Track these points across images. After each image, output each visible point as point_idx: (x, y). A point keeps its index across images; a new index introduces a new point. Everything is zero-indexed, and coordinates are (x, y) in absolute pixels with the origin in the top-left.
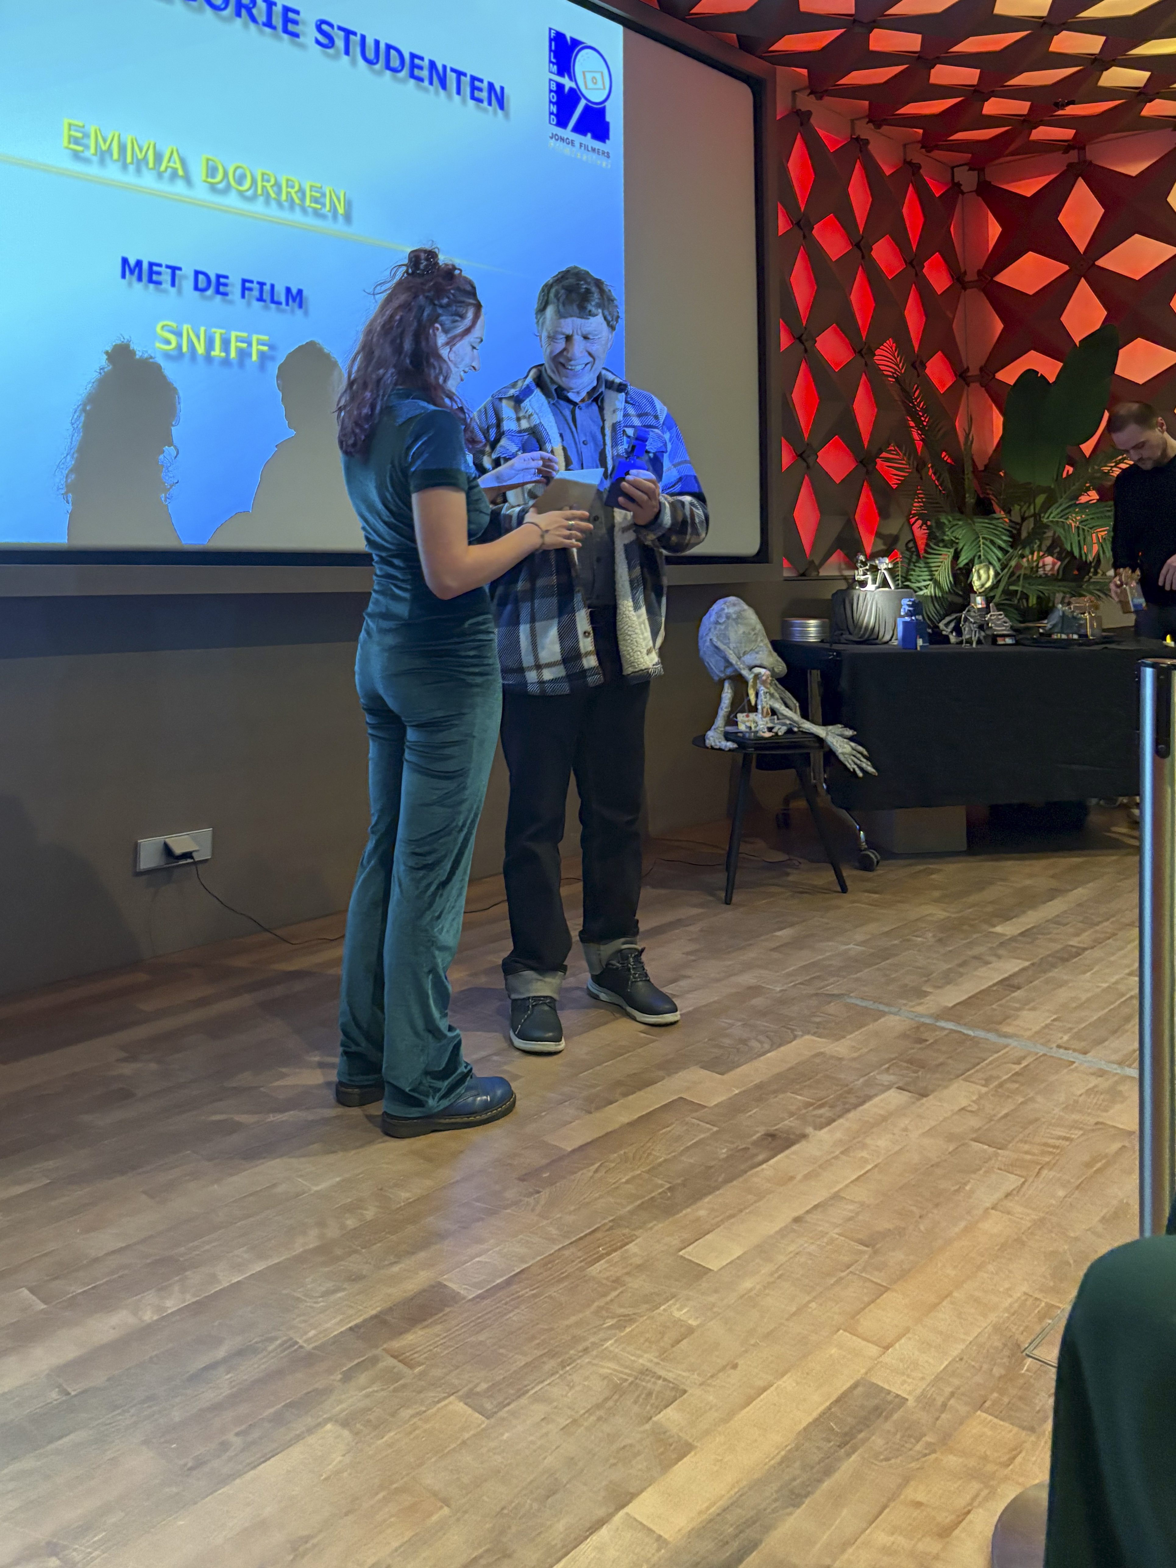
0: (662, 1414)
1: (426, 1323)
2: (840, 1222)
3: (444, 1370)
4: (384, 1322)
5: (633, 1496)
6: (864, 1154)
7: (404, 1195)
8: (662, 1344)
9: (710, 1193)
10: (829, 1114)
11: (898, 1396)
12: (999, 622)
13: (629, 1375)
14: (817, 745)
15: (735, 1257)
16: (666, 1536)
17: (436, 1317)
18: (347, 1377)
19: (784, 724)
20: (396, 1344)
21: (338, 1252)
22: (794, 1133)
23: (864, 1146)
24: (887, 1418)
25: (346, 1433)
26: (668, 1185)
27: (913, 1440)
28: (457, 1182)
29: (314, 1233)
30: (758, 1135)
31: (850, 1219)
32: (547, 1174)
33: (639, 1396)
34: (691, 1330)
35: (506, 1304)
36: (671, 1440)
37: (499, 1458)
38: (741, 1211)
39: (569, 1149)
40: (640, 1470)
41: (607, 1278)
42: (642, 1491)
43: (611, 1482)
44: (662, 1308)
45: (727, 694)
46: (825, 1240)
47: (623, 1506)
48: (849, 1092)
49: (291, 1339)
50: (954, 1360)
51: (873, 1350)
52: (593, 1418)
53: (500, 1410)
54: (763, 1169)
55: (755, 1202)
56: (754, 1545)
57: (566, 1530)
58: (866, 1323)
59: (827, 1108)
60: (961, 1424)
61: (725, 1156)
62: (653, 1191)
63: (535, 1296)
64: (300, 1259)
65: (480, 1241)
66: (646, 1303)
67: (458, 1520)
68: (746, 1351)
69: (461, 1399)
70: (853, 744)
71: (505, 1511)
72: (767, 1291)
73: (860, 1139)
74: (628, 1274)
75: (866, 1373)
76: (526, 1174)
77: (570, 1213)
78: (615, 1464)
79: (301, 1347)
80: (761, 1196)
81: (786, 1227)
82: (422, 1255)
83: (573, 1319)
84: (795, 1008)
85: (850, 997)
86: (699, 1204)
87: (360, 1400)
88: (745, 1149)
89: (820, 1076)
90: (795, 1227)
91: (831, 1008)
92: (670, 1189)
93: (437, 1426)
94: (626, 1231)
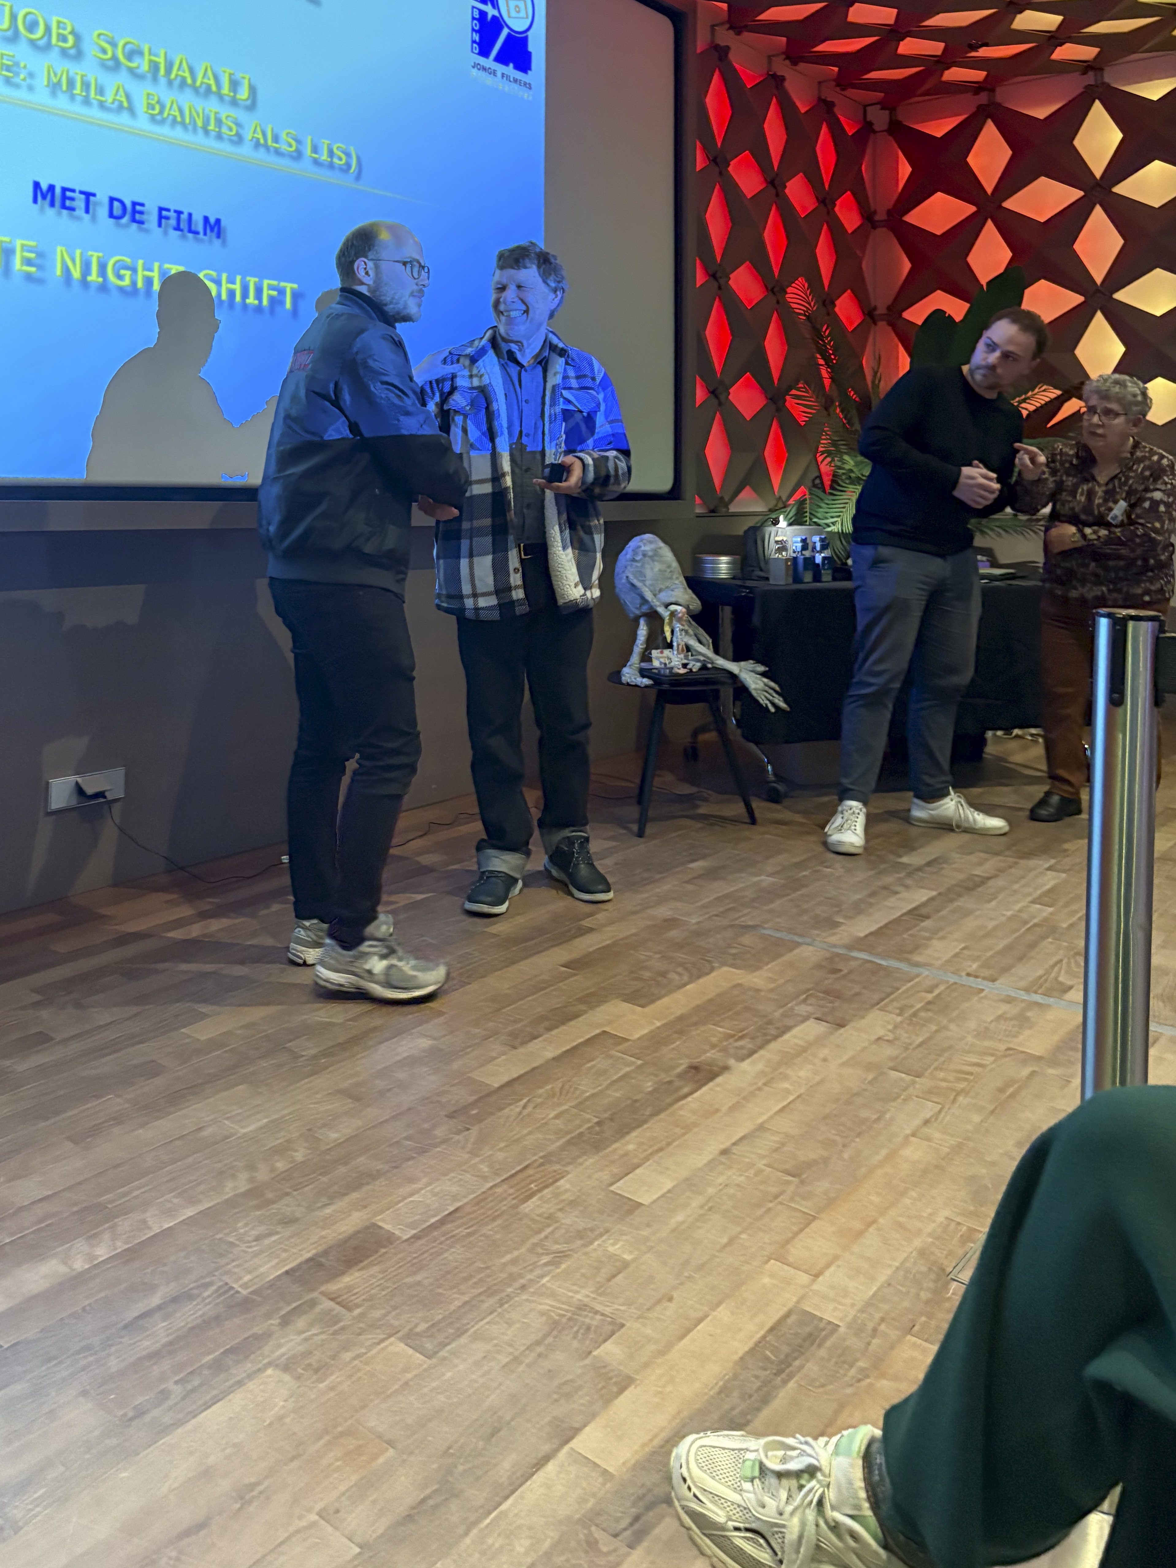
0: (602, 1348)
1: (362, 1265)
2: (766, 1153)
3: (383, 1311)
4: (321, 1265)
5: (576, 1431)
6: (786, 1085)
7: (334, 1135)
8: (598, 1279)
9: (638, 1127)
10: (750, 1046)
11: (830, 1323)
13: (567, 1311)
14: (730, 681)
15: (665, 1190)
16: (611, 1469)
17: (372, 1258)
18: (285, 1321)
19: (698, 661)
20: (333, 1287)
21: (270, 1195)
22: (716, 1065)
23: (786, 1077)
24: (820, 1346)
25: (287, 1377)
26: (596, 1120)
27: (846, 1366)
28: (386, 1121)
29: (243, 1176)
30: (682, 1067)
31: (776, 1150)
32: (474, 1112)
33: (577, 1332)
34: (626, 1265)
35: (441, 1243)
36: (611, 1374)
37: (442, 1398)
38: (669, 1144)
39: (496, 1085)
40: (582, 1405)
41: (540, 1215)
42: (585, 1426)
43: (555, 1418)
44: (596, 1243)
45: (643, 631)
46: (752, 1171)
47: (567, 1442)
48: (770, 1023)
49: (227, 1284)
50: (882, 1286)
51: (804, 1278)
52: (532, 1356)
53: (441, 1350)
54: (689, 1101)
55: (683, 1135)
57: (513, 1467)
58: (796, 1251)
59: (747, 1040)
60: (892, 1347)
61: (650, 1089)
62: (580, 1126)
63: (469, 1235)
64: (231, 1203)
65: (411, 1180)
66: (581, 1238)
67: (404, 1461)
68: (681, 1284)
69: (401, 1339)
70: (765, 680)
71: (451, 1451)
72: (698, 1224)
73: (781, 1070)
74: (560, 1210)
75: (798, 1302)
76: (455, 1112)
77: (501, 1150)
78: (556, 1401)
79: (238, 1292)
80: (688, 1129)
81: (713, 1159)
82: (355, 1195)
83: (509, 1257)
84: (711, 940)
85: (765, 928)
86: (627, 1138)
87: (299, 1344)
88: (670, 1082)
89: (739, 1008)
90: (723, 1159)
91: (747, 939)
92: (598, 1123)
93: (378, 1368)
94: (557, 1167)
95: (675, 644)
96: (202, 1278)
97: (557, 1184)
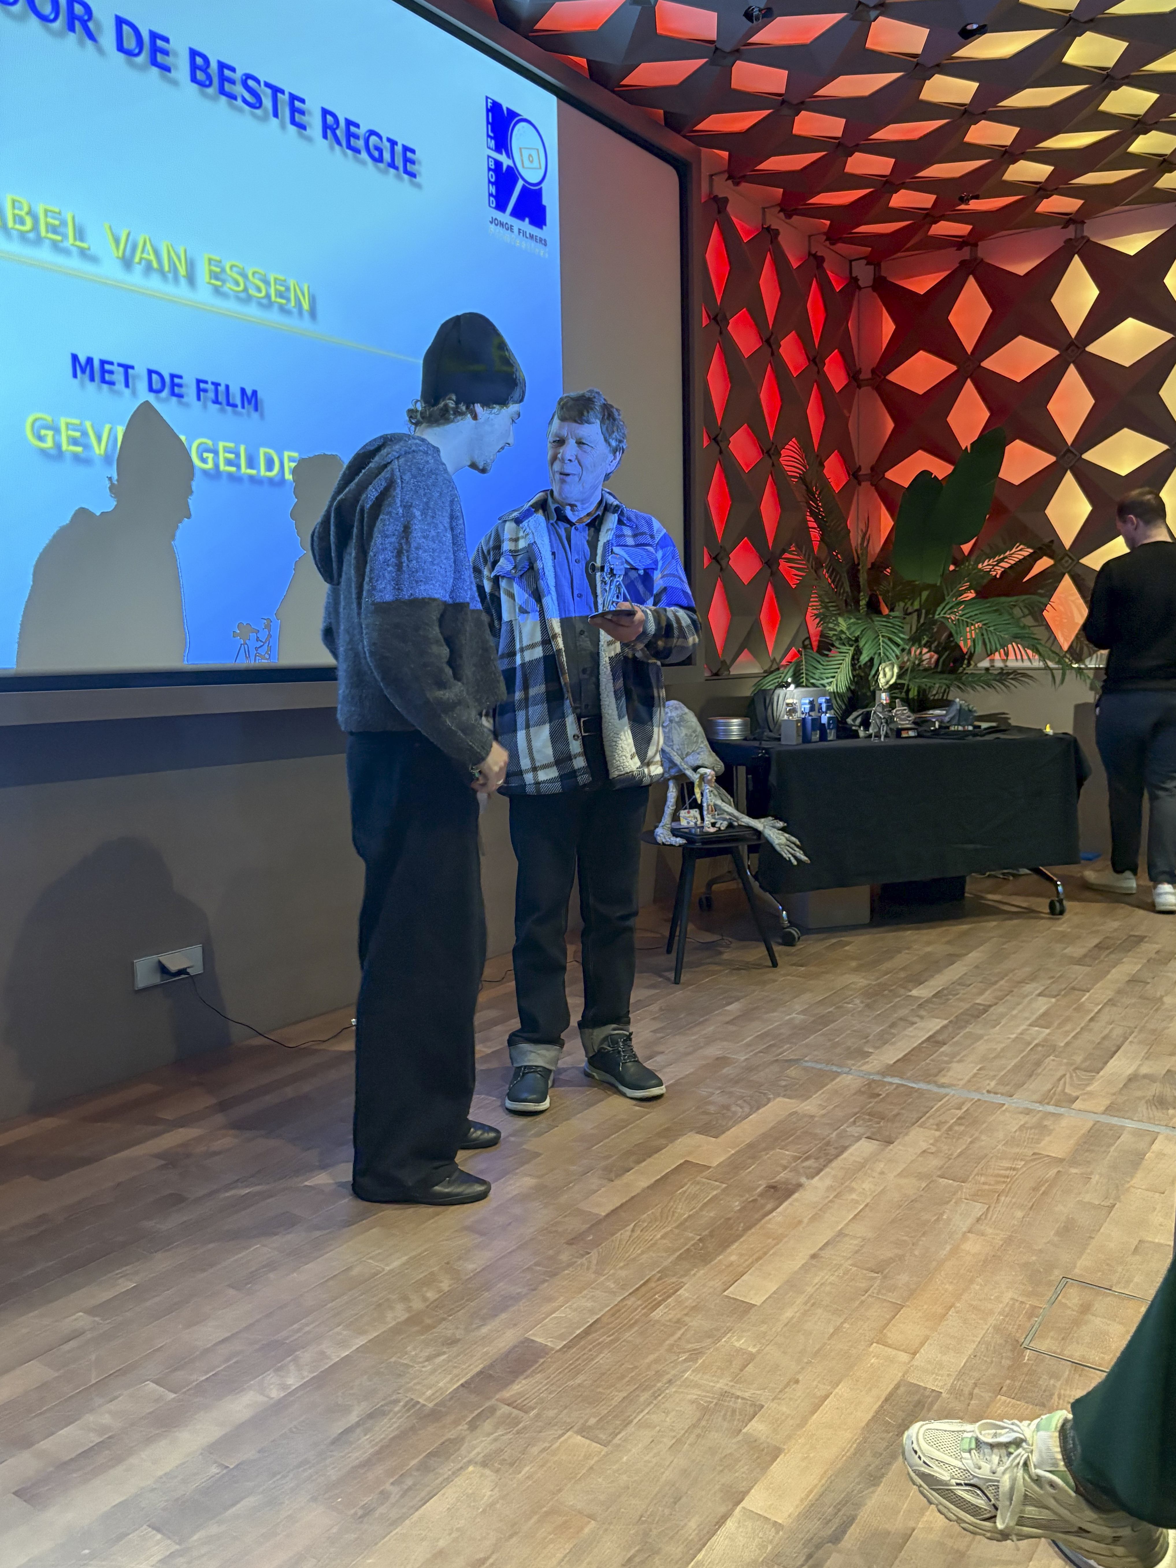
0: (749, 1425)
1: (527, 1371)
2: (849, 1255)
3: (555, 1412)
4: (491, 1375)
5: (744, 1494)
6: (854, 1196)
7: (470, 1267)
8: (732, 1370)
9: (735, 1241)
10: (816, 1165)
11: (933, 1391)
12: (903, 716)
13: (712, 1398)
15: (771, 1291)
17: (533, 1368)
18: (472, 1427)
19: (725, 819)
20: (506, 1394)
21: (428, 1321)
22: (791, 1184)
23: (852, 1190)
24: (929, 1410)
25: (487, 1472)
26: (698, 1237)
28: (514, 1251)
29: (400, 1307)
30: (762, 1188)
31: (857, 1252)
32: (591, 1238)
34: (753, 1356)
35: (591, 1350)
36: (762, 1446)
37: (624, 1478)
38: (766, 1253)
39: (603, 1214)
40: (743, 1473)
41: (669, 1320)
42: (751, 1488)
43: (723, 1485)
44: (724, 1339)
46: (842, 1271)
47: (739, 1501)
48: (830, 1145)
49: (412, 1399)
50: (969, 1357)
51: (904, 1356)
52: (692, 1437)
53: (614, 1438)
54: (773, 1216)
55: (775, 1245)
56: (852, 1520)
57: (698, 1526)
58: (893, 1335)
59: (813, 1160)
61: (738, 1208)
62: (687, 1244)
63: (613, 1341)
64: (396, 1330)
65: (550, 1299)
66: (709, 1337)
67: (606, 1530)
68: (803, 1368)
69: (576, 1433)
70: (787, 835)
71: (644, 1518)
72: (805, 1318)
73: (847, 1184)
74: (686, 1315)
75: (903, 1377)
76: (572, 1239)
77: (621, 1268)
78: (721, 1471)
79: (424, 1405)
80: (779, 1239)
81: (806, 1263)
82: (504, 1316)
83: (651, 1358)
84: (762, 1074)
85: (806, 1061)
86: (729, 1250)
87: (491, 1443)
88: (754, 1201)
89: (798, 1133)
90: (814, 1262)
91: (792, 1072)
92: (700, 1240)
93: (564, 1458)
94: (674, 1279)
95: (705, 805)
96: (390, 1395)
97: (678, 1293)
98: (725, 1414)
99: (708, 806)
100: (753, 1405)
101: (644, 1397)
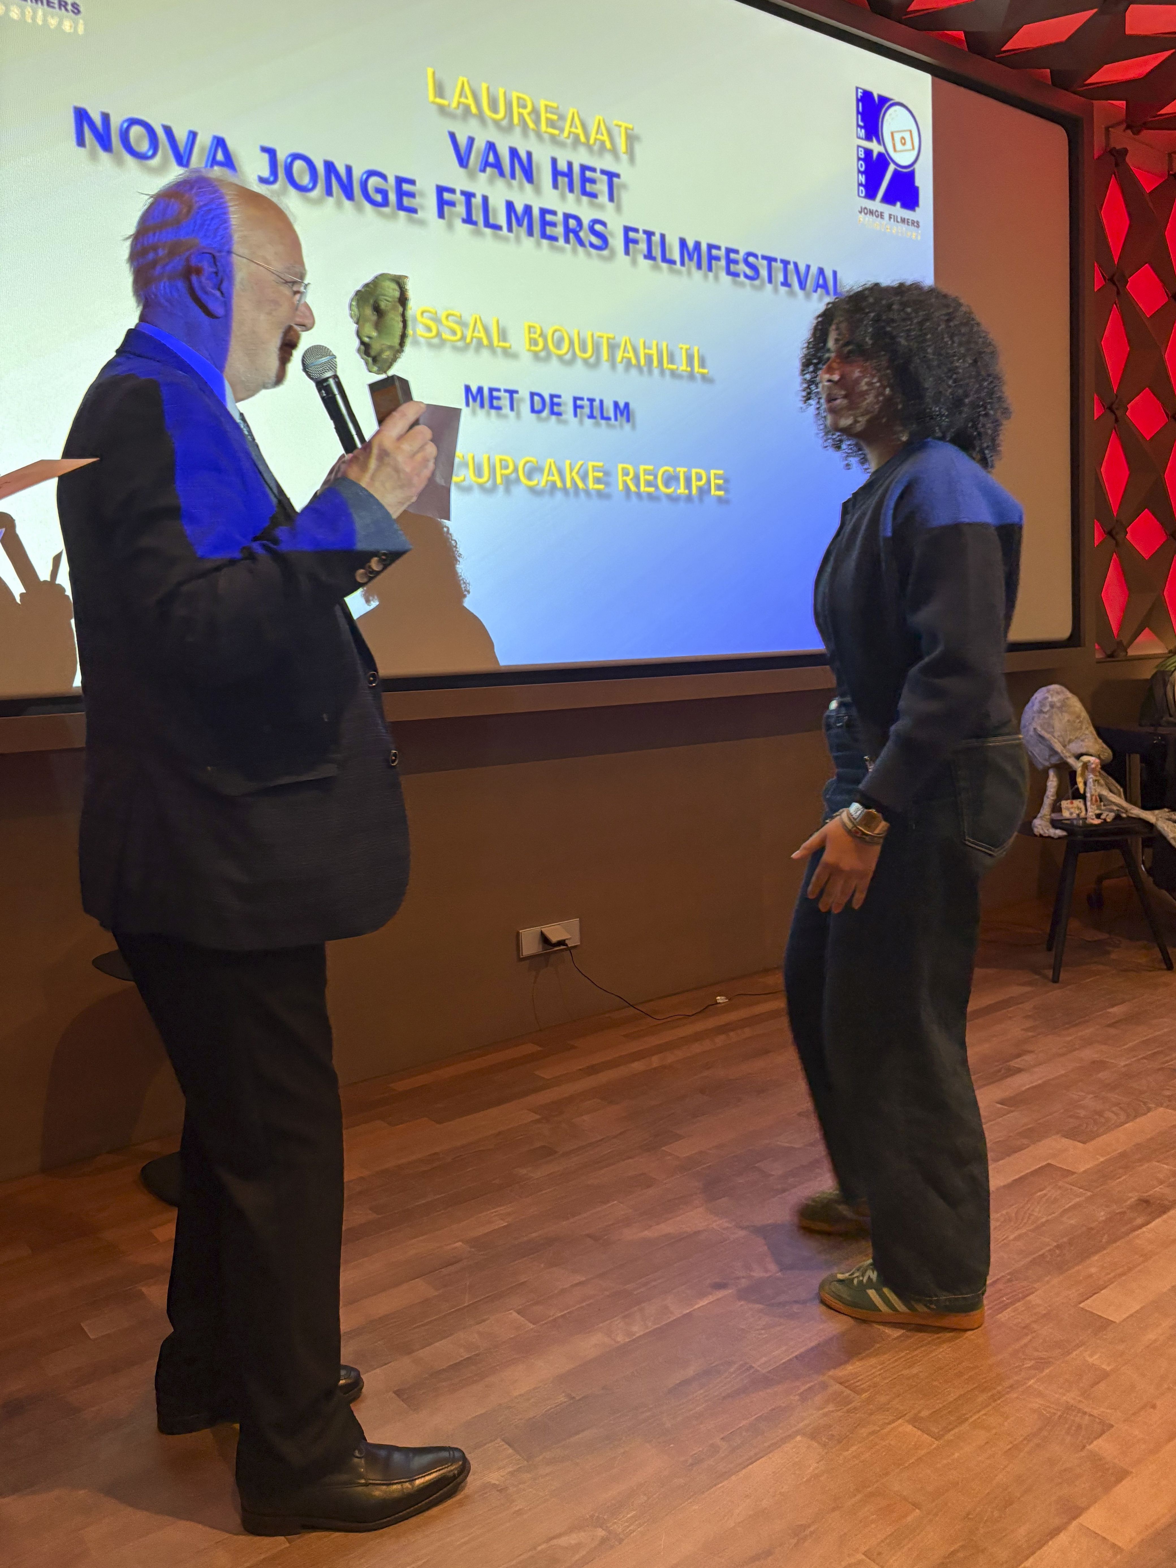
0: (1094, 1444)
1: (861, 1354)
3: (888, 1397)
4: (824, 1353)
5: (1083, 1509)
8: (1081, 1385)
9: (1097, 1252)
13: (1056, 1410)
14: (1145, 830)
15: (1135, 1310)
16: (1119, 1545)
17: (869, 1351)
18: (804, 1397)
19: (1112, 811)
20: (839, 1373)
22: (1167, 1200)
25: (815, 1445)
26: (1055, 1244)
30: (1133, 1200)
33: (1067, 1427)
34: (1106, 1374)
36: (1107, 1466)
37: (954, 1473)
38: (1130, 1269)
40: (1083, 1489)
42: (1090, 1506)
43: (1060, 1497)
44: (1074, 1353)
45: (1052, 783)
47: (1074, 1518)
49: (746, 1363)
52: (1031, 1445)
53: (946, 1433)
54: (1144, 1232)
55: (1143, 1262)
57: (1028, 1534)
61: (1104, 1218)
62: (1042, 1249)
66: (1058, 1348)
67: (931, 1521)
68: (1160, 1394)
69: (908, 1422)
71: (971, 1516)
74: (1035, 1322)
78: (1059, 1484)
79: (758, 1370)
80: (1147, 1257)
83: (993, 1360)
84: (1144, 1081)
86: (1088, 1262)
87: (821, 1417)
88: (1122, 1213)
92: (1058, 1247)
93: (892, 1443)
94: (1025, 1283)
95: (1088, 795)
96: (725, 1356)
97: (1028, 1298)
98: (1069, 1428)
99: (1092, 796)
100: (1102, 1422)
101: (982, 1398)
